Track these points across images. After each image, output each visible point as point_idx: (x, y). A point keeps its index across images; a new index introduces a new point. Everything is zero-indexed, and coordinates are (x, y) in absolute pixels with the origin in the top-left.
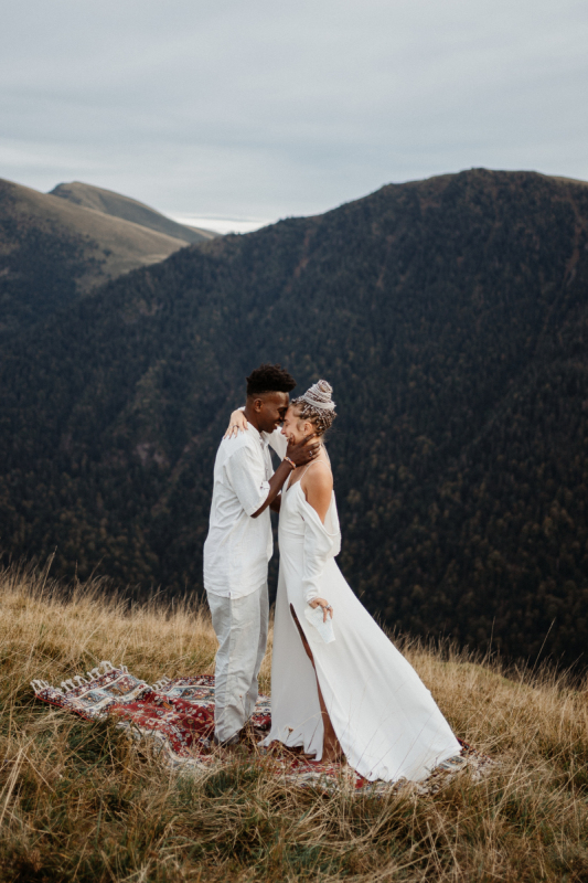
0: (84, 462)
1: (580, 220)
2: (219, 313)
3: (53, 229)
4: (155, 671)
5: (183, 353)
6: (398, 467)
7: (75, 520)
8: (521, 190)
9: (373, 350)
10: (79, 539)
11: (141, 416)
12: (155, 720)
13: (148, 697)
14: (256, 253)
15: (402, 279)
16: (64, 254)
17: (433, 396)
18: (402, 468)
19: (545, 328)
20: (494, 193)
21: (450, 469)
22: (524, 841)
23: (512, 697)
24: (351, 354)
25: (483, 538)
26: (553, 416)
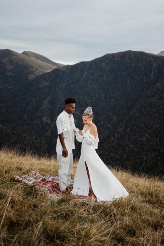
0: (29, 122)
1: (154, 64)
2: (64, 85)
3: (22, 63)
4: (46, 174)
5: (55, 95)
6: (108, 124)
7: (27, 136)
8: (140, 56)
9: (102, 95)
10: (28, 141)
11: (44, 110)
12: (45, 186)
13: (44, 180)
14: (74, 70)
15: (110, 77)
16: (25, 69)
17: (117, 107)
18: (109, 124)
19: (145, 90)
20: (133, 57)
21: (121, 125)
22: (135, 215)
23: (134, 180)
24: (97, 96)
25: (128, 142)
26: (146, 112)
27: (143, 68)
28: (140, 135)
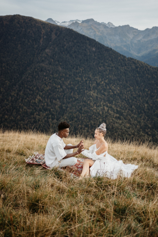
1: (43, 30)
8: (29, 21)
17: (9, 71)
19: (36, 56)
20: (22, 22)
21: (14, 89)
25: (22, 104)
26: (38, 76)
27: (33, 34)
28: (33, 97)
